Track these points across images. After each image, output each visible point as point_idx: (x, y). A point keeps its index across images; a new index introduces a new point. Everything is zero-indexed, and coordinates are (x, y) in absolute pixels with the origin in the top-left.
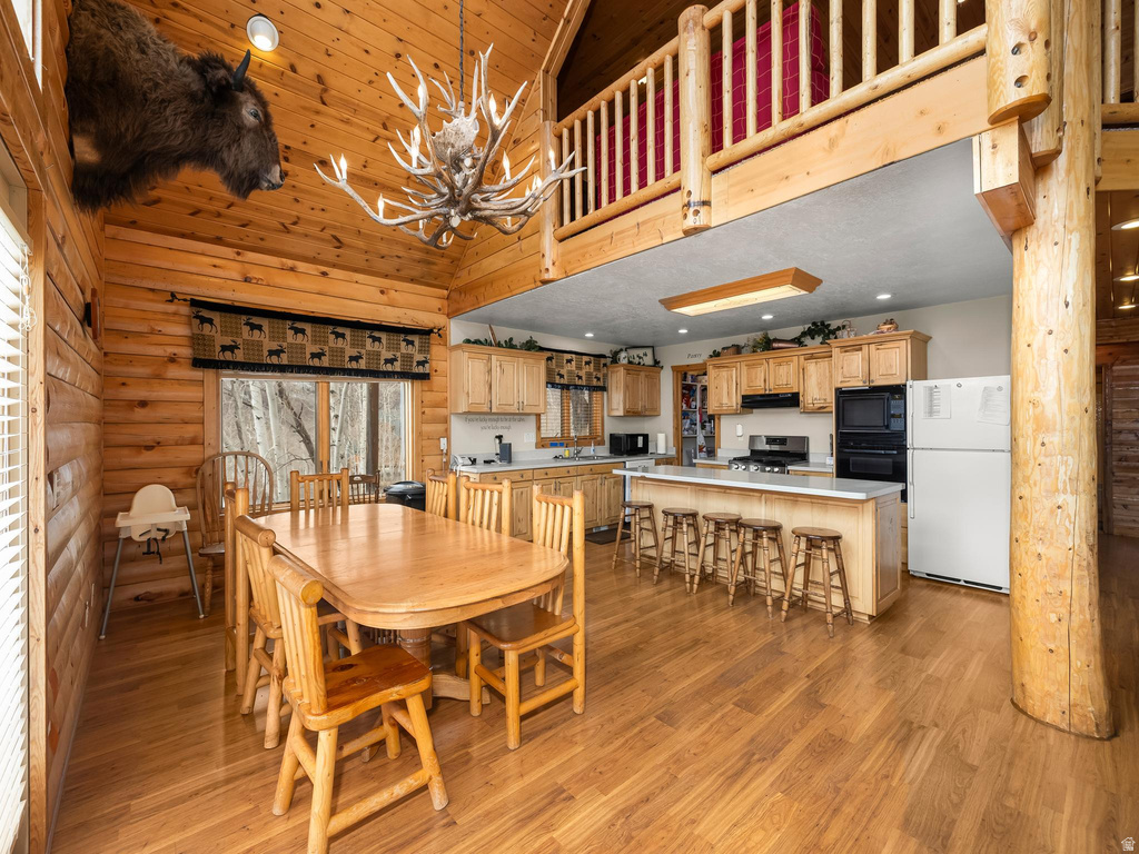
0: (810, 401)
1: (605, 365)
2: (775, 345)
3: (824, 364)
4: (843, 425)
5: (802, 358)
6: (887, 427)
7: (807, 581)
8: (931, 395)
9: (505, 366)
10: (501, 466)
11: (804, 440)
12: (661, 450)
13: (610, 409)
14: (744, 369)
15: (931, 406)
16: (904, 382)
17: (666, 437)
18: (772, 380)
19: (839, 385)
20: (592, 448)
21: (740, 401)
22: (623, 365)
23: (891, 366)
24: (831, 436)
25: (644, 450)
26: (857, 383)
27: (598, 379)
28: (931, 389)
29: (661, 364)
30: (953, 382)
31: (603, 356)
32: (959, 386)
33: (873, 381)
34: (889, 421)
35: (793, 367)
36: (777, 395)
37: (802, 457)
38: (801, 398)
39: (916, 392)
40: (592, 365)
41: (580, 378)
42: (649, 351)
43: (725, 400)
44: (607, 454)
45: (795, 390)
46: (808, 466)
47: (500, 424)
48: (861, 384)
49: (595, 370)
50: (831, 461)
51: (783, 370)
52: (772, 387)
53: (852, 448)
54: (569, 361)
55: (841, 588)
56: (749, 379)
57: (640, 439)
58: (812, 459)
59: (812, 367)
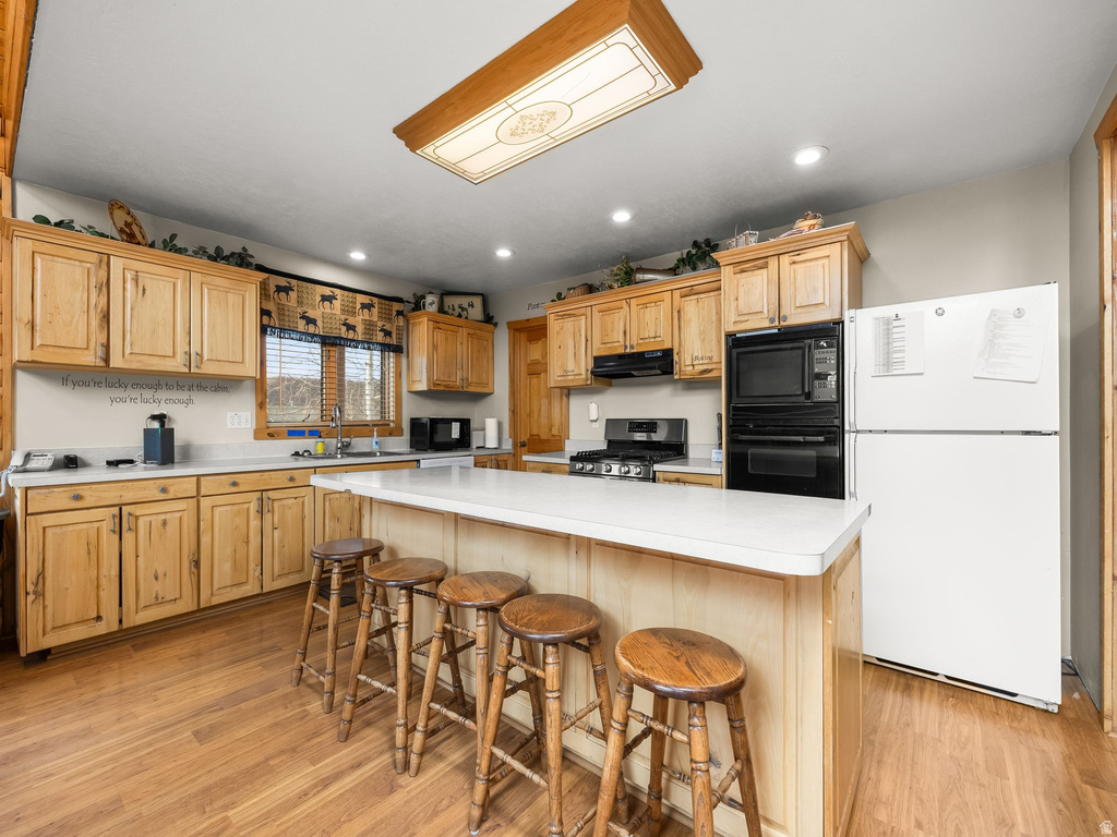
0: (688, 362)
1: (399, 313)
2: (640, 276)
3: (708, 300)
4: (738, 396)
5: (677, 294)
6: (808, 395)
7: (658, 767)
8: (888, 332)
9: (145, 280)
10: (146, 469)
11: (679, 426)
12: (491, 443)
13: (411, 381)
14: (597, 316)
15: (888, 353)
16: (836, 316)
17: (500, 425)
18: (634, 331)
19: (732, 328)
20: (375, 439)
21: (591, 364)
22: (430, 313)
23: (815, 290)
24: (720, 416)
25: (463, 443)
26: (760, 323)
27: (388, 333)
28: (888, 322)
29: (495, 321)
30: (927, 307)
31: (399, 300)
32: (940, 312)
33: (785, 319)
34: (812, 386)
35: (665, 307)
36: (642, 354)
37: (676, 449)
38: (676, 358)
39: (861, 331)
40: (375, 311)
41: (351, 328)
42: (477, 301)
43: (571, 366)
44: (405, 448)
45: (667, 346)
46: (686, 464)
47: (162, 395)
48: (766, 324)
49: (380, 318)
50: (720, 456)
51: (650, 314)
52: (634, 343)
53: (751, 432)
54: (325, 298)
55: (743, 807)
56: (604, 332)
57: (456, 428)
58: (692, 452)
59: (691, 307)
